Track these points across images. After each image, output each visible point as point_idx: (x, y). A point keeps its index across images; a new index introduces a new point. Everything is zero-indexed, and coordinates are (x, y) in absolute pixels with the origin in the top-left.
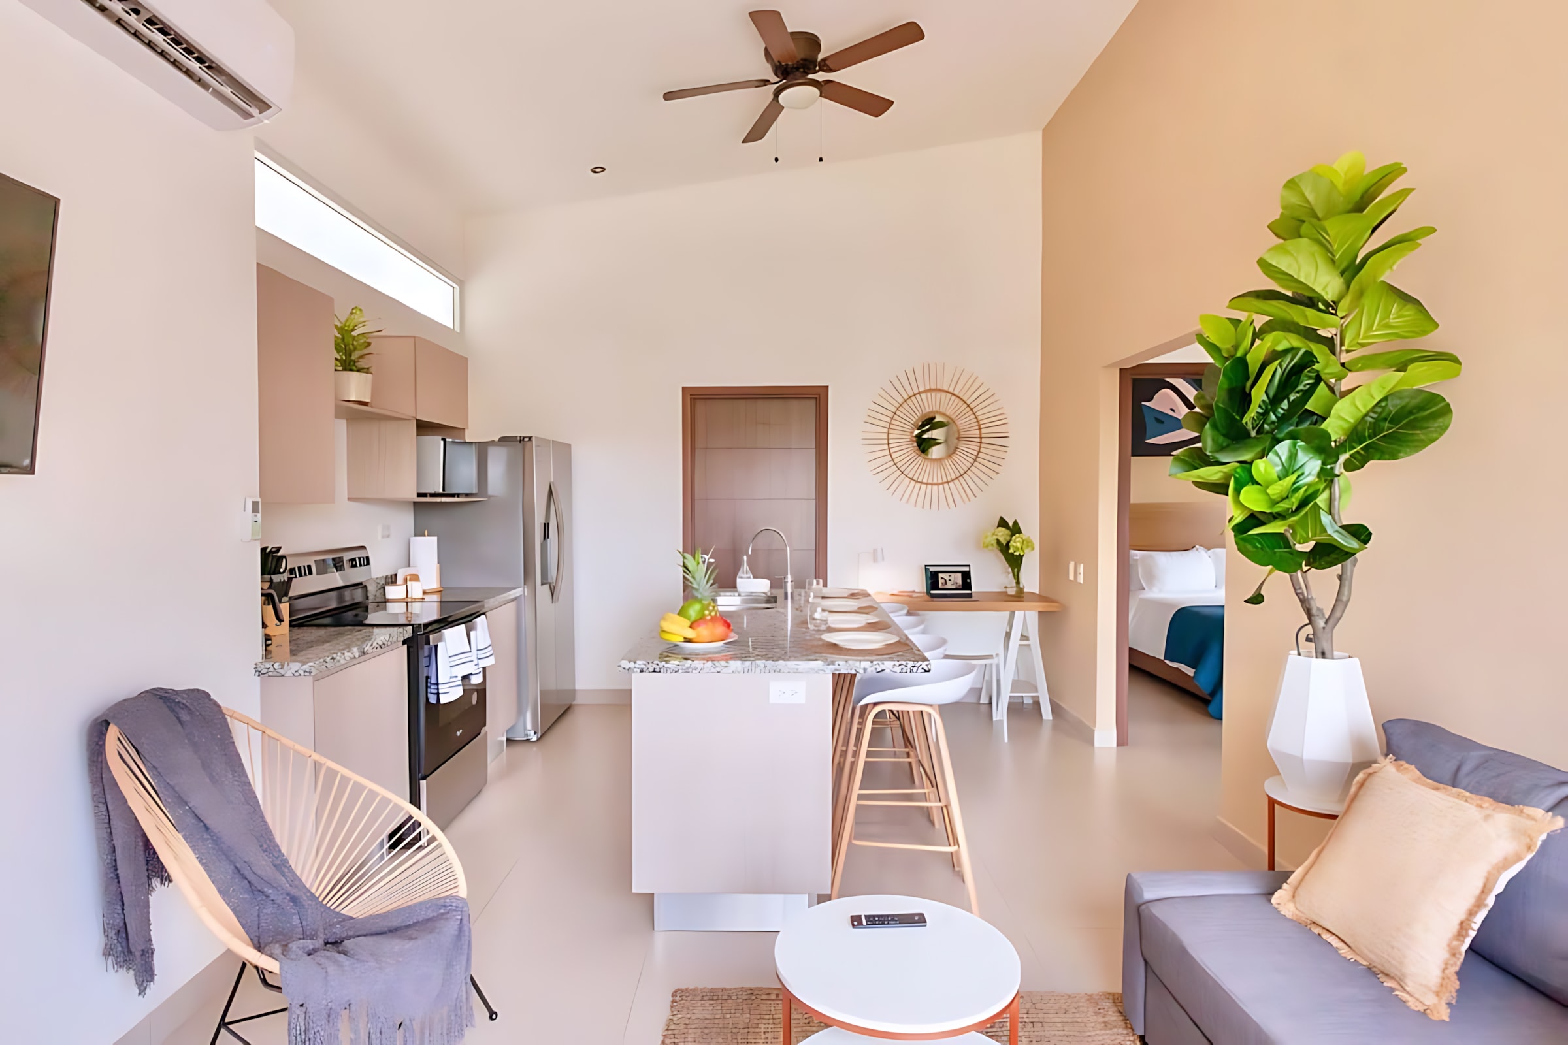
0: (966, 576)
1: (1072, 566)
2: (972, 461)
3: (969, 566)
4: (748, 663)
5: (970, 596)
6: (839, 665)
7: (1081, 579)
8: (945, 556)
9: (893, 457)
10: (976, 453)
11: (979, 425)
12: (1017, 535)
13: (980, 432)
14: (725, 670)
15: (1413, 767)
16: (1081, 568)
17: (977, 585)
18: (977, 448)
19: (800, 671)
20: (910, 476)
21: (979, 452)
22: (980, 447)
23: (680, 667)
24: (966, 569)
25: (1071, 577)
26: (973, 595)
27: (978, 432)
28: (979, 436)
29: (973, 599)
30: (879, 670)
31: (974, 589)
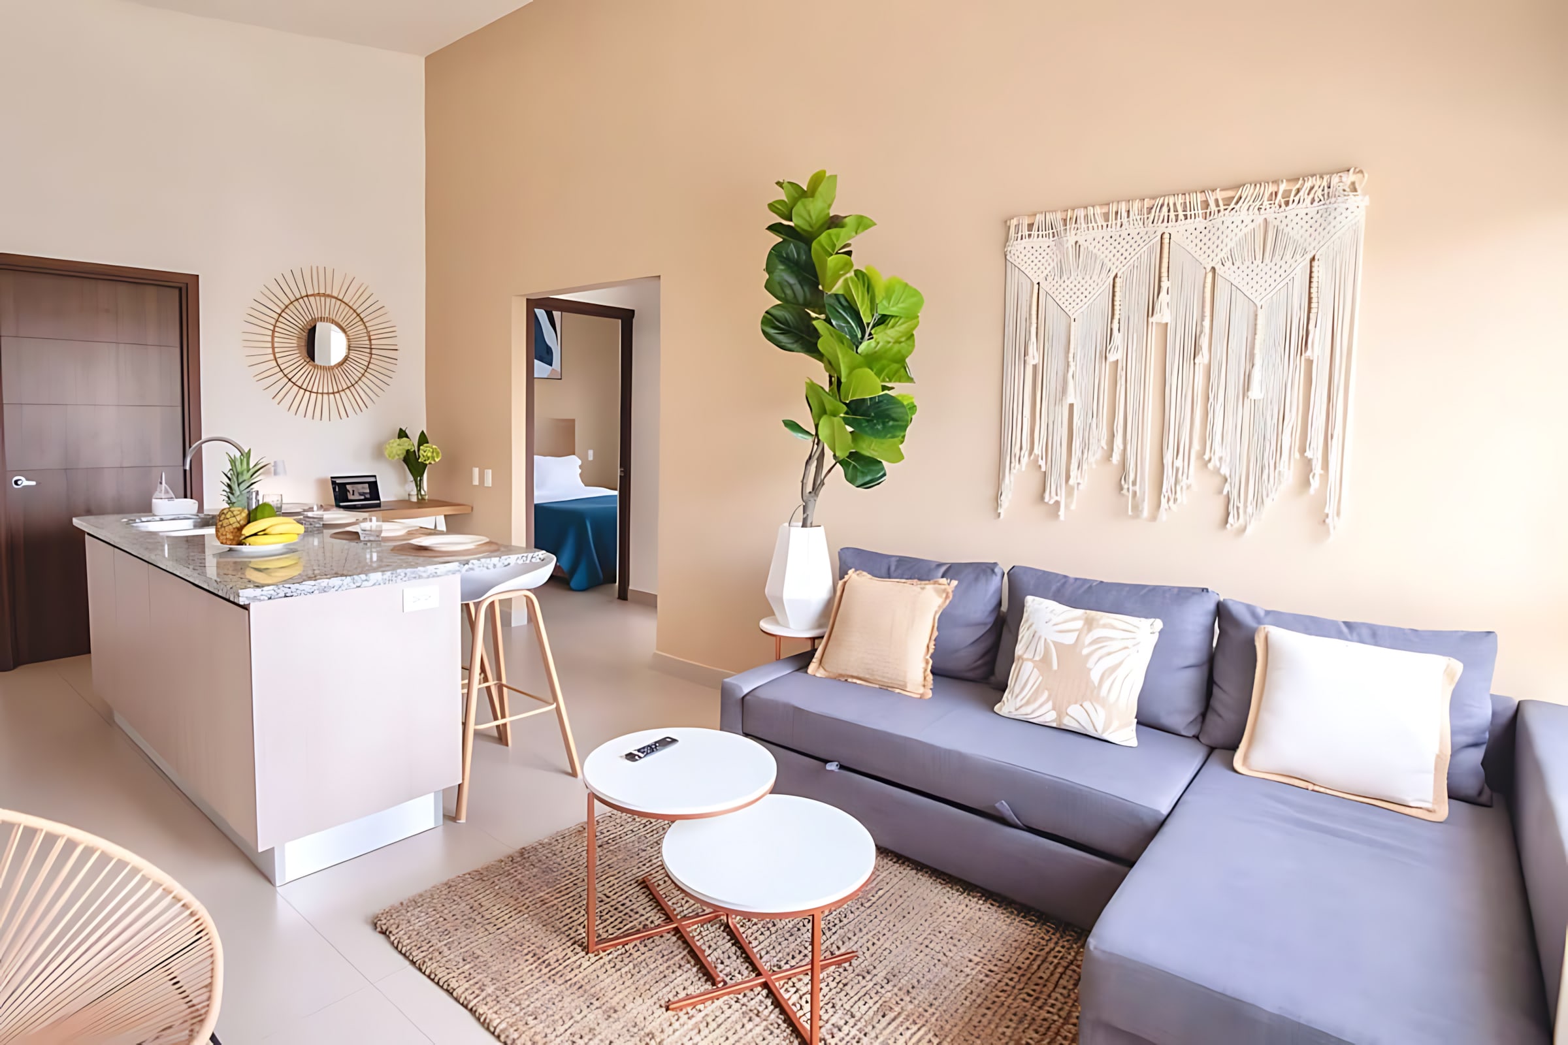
0: (373, 486)
1: (476, 471)
2: (363, 371)
3: (375, 476)
4: (388, 574)
5: (379, 505)
6: (473, 564)
7: (489, 482)
8: (352, 467)
9: (279, 363)
10: (366, 364)
11: (369, 336)
12: (425, 445)
13: (370, 342)
14: (365, 583)
15: (865, 573)
16: (489, 473)
17: (385, 496)
18: (368, 359)
19: (438, 574)
20: (299, 383)
21: (369, 362)
22: (371, 358)
23: (315, 588)
24: (372, 479)
25: (476, 482)
26: (382, 504)
27: (368, 342)
28: (369, 346)
29: (382, 508)
30: (506, 564)
31: (382, 499)
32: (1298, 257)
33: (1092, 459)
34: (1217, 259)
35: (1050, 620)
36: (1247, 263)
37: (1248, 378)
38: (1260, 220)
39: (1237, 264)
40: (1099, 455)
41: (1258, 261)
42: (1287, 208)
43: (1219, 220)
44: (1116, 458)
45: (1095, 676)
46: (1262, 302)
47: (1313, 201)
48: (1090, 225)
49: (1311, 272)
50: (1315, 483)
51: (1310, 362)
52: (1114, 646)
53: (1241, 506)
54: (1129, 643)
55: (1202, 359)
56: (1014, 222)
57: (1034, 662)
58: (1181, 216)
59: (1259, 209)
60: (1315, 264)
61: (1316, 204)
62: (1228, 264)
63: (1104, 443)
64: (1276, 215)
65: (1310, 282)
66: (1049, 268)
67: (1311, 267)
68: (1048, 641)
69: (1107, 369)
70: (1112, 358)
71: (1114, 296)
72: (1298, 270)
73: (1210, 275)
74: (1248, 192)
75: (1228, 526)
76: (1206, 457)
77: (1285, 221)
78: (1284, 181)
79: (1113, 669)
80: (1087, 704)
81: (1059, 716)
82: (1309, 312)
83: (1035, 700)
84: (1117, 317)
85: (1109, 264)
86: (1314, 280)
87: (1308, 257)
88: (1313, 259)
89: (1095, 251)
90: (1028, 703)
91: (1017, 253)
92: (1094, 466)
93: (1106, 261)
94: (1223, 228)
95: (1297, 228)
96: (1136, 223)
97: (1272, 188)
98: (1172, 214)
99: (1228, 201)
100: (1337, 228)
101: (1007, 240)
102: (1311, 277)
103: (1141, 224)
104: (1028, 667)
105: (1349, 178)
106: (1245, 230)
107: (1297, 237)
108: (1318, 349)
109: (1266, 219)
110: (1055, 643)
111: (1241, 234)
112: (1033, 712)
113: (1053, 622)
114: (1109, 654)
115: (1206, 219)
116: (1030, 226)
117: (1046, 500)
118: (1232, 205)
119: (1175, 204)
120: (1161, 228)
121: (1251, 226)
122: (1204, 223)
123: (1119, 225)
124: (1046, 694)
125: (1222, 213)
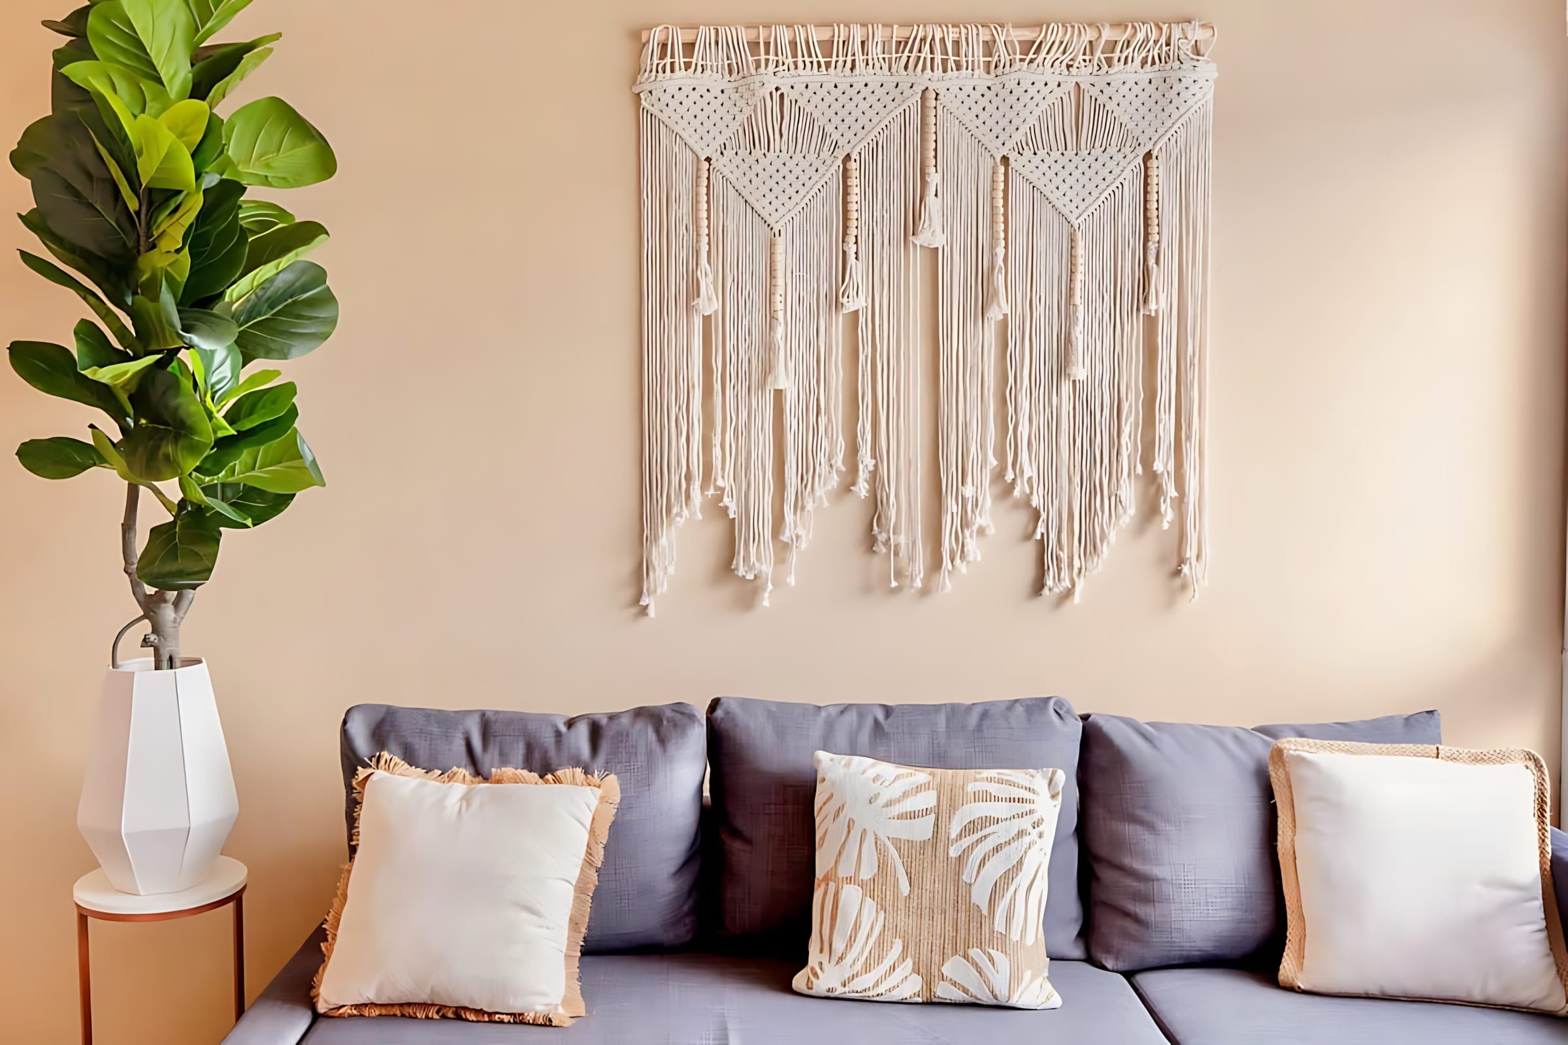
32: (1127, 150)
33: (820, 492)
34: (1010, 144)
35: (876, 796)
36: (1055, 154)
37: (1065, 343)
38: (1070, 86)
39: (1042, 153)
40: (835, 481)
41: (1070, 153)
42: (1111, 71)
43: (1015, 77)
44: (862, 488)
45: (980, 896)
46: (1080, 220)
47: (1144, 63)
48: (800, 59)
49: (1146, 177)
50: (1168, 513)
51: (1151, 323)
52: (1000, 833)
53: (1064, 556)
54: (1026, 823)
55: (995, 314)
56: (657, 35)
57: (862, 885)
58: (951, 64)
59: (1069, 66)
60: (1153, 163)
61: (1148, 66)
62: (1028, 153)
63: (839, 461)
64: (1093, 79)
65: (1146, 193)
66: (727, 133)
67: (1146, 168)
68: (883, 838)
69: (839, 324)
70: (850, 306)
71: (846, 194)
72: (1127, 174)
73: (1002, 169)
74: (1055, 34)
75: (1046, 591)
76: (1010, 476)
77: (1108, 91)
78: (1108, 25)
79: (1009, 876)
80: (974, 952)
81: (929, 984)
82: (1146, 241)
83: (880, 960)
84: (853, 232)
85: (836, 136)
86: (1153, 189)
87: (1142, 151)
88: (1148, 156)
89: (809, 108)
90: (867, 969)
91: (666, 98)
92: (826, 504)
93: (830, 128)
94: (1018, 91)
95: (1124, 103)
96: (877, 65)
97: (1090, 35)
98: (938, 57)
99: (1027, 46)
100: (1182, 110)
101: (638, 70)
102: (1146, 184)
103: (886, 67)
104: (851, 895)
105: (1197, 34)
106: (1051, 99)
107: (1124, 119)
108: (1161, 302)
109: (1077, 83)
110: (896, 842)
111: (1044, 106)
112: (876, 985)
113: (882, 800)
114: (997, 849)
115: (988, 73)
116: (689, 47)
117: (741, 572)
118: (1031, 56)
119: (943, 40)
120: (923, 79)
121: (1058, 92)
122: (989, 80)
123: (849, 65)
124: (898, 945)
125: (1017, 65)
